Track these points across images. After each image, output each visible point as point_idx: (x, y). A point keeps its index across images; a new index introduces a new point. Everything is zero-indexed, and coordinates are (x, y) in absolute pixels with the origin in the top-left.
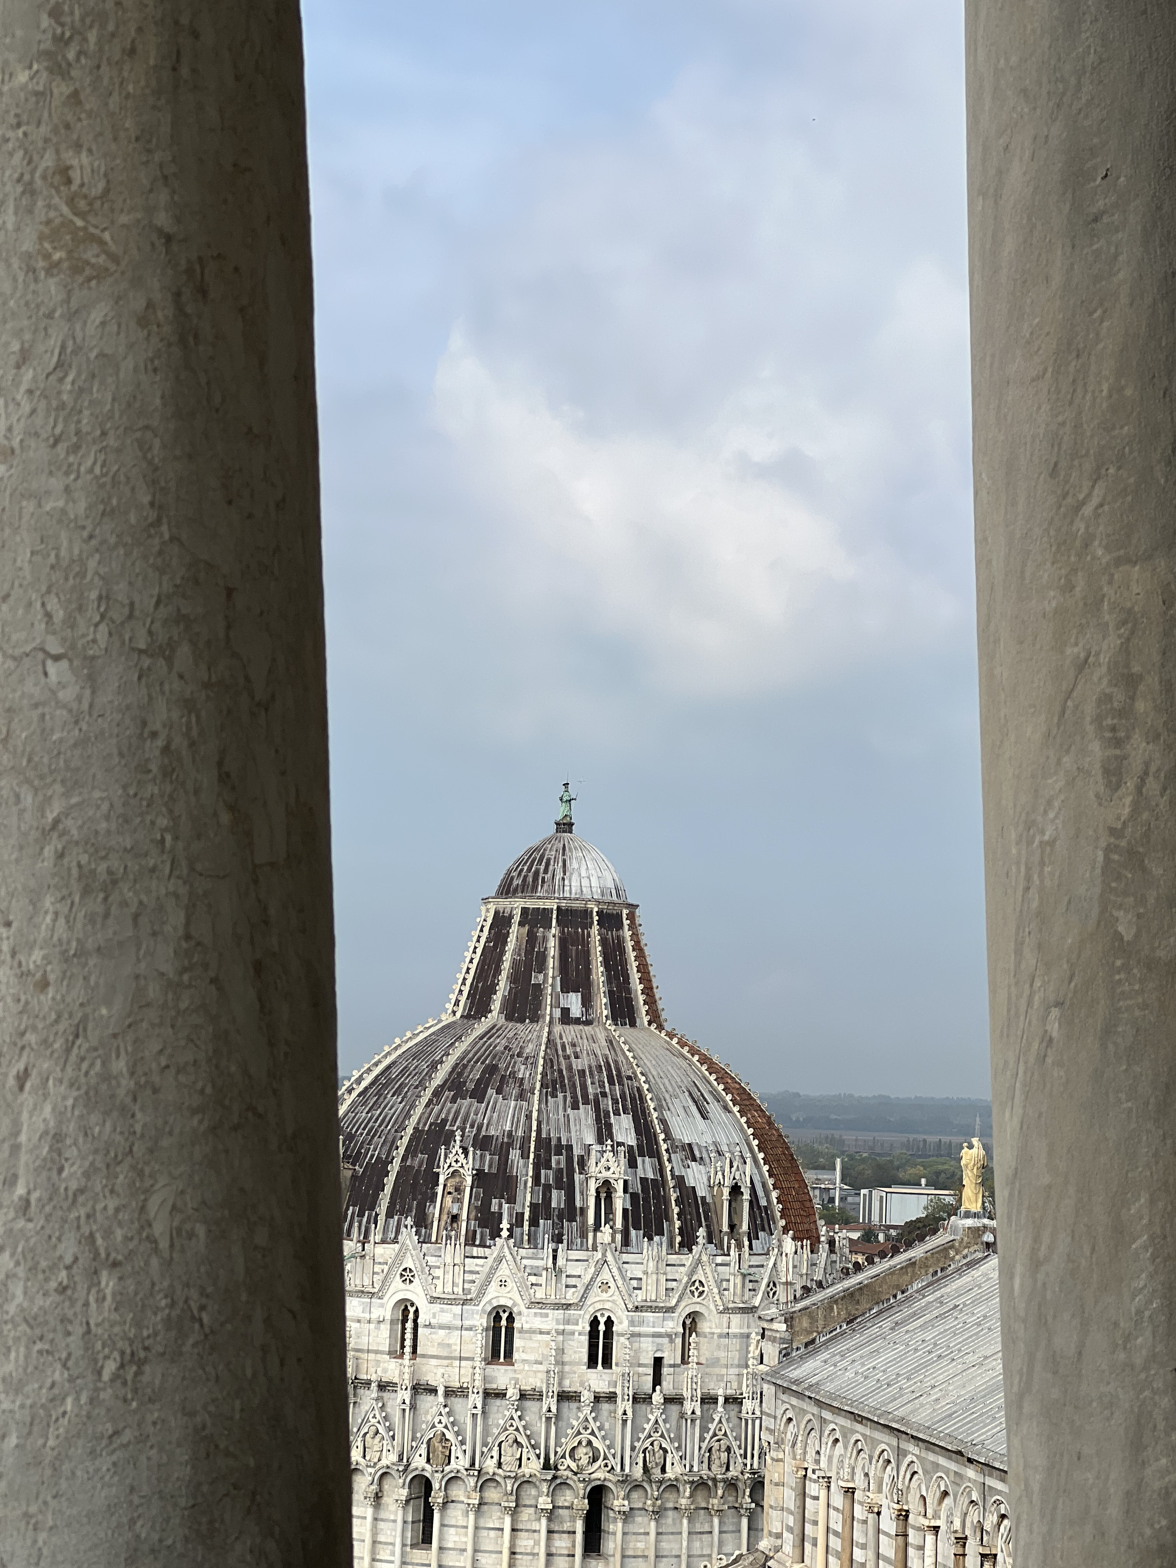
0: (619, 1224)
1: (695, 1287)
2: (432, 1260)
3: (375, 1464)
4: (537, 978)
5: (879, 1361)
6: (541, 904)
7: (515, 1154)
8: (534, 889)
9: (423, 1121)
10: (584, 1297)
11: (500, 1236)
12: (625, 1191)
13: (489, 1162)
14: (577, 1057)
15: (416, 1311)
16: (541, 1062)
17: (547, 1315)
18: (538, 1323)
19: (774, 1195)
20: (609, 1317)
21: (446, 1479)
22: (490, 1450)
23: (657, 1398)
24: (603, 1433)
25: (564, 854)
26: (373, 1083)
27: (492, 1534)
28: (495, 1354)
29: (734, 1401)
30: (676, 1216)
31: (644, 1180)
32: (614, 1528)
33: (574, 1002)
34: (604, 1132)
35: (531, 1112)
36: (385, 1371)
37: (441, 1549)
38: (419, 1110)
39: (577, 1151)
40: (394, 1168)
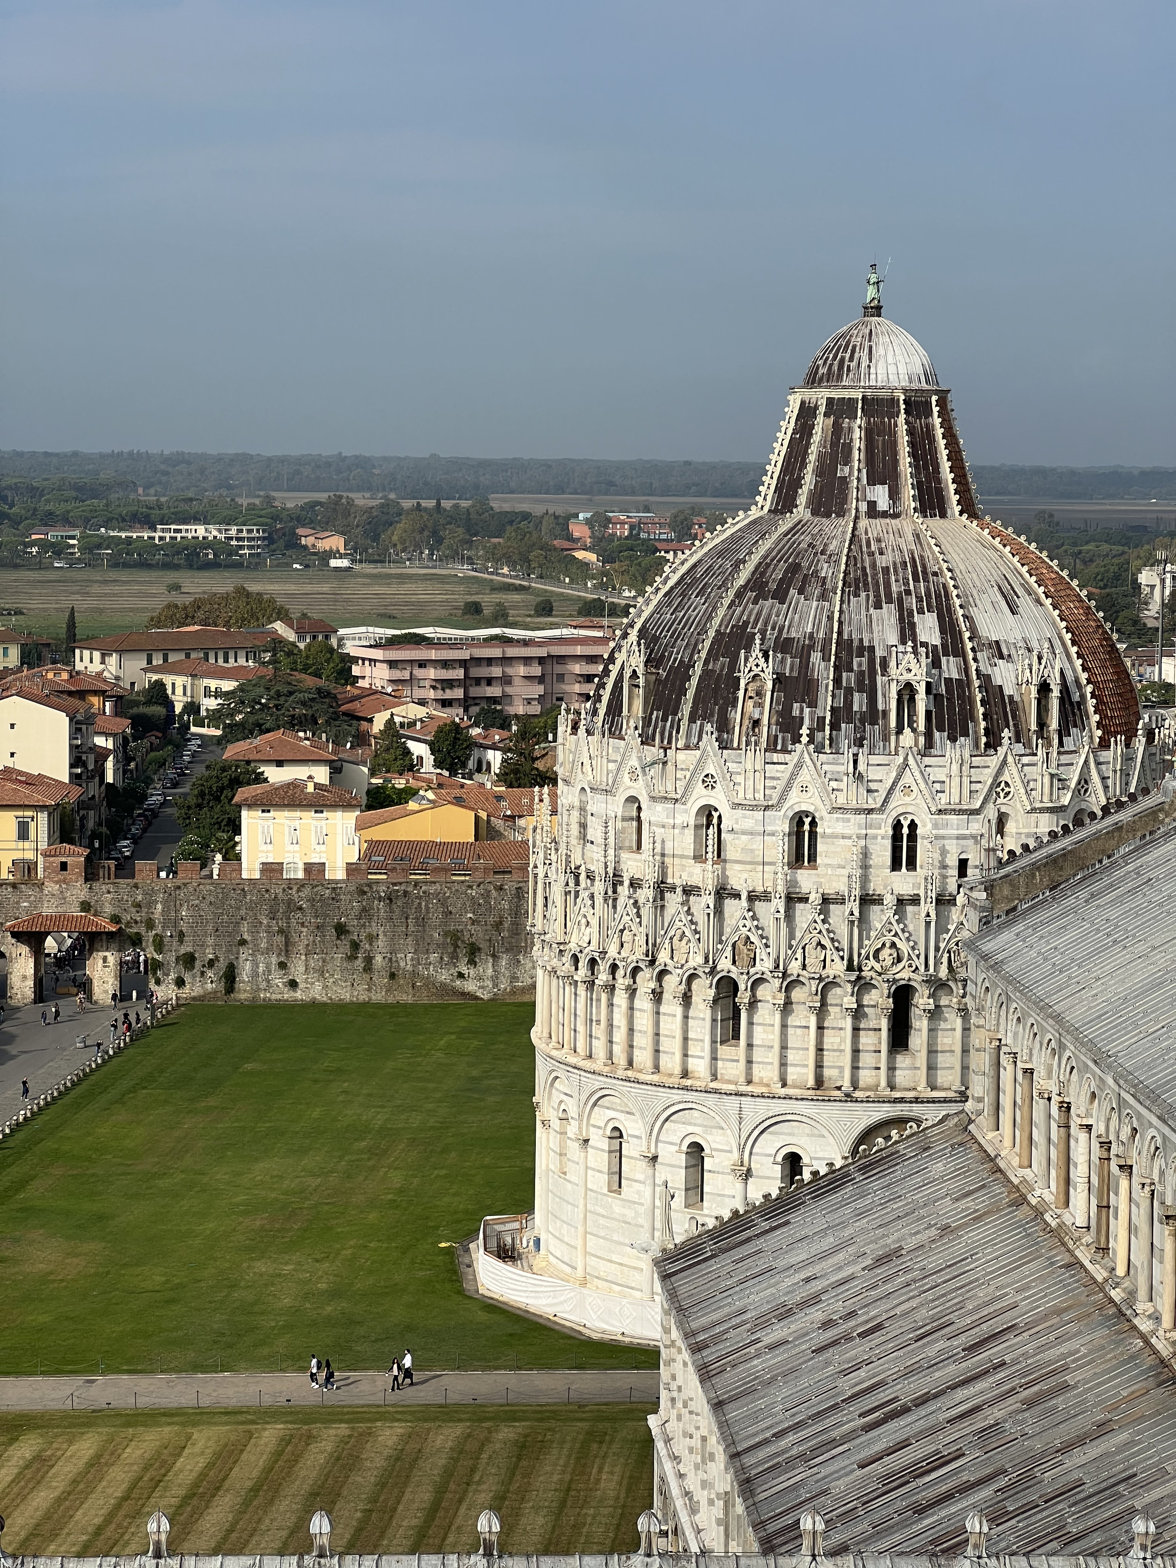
0: (921, 726)
1: (1001, 789)
2: (733, 767)
3: (682, 966)
4: (843, 471)
6: (847, 394)
7: (816, 657)
8: (840, 377)
9: (725, 623)
10: (886, 801)
11: (800, 742)
12: (928, 691)
13: (789, 666)
14: (881, 553)
15: (720, 817)
16: (844, 559)
17: (849, 820)
18: (842, 827)
19: (1088, 689)
20: (912, 821)
21: (752, 980)
22: (794, 953)
23: (962, 899)
24: (907, 935)
25: (870, 341)
26: (678, 583)
27: (799, 1031)
28: (797, 860)
30: (981, 717)
31: (948, 681)
32: (920, 1025)
33: (880, 495)
34: (907, 631)
35: (833, 612)
36: (691, 875)
37: (750, 1046)
38: (721, 612)
39: (879, 653)
40: (697, 671)
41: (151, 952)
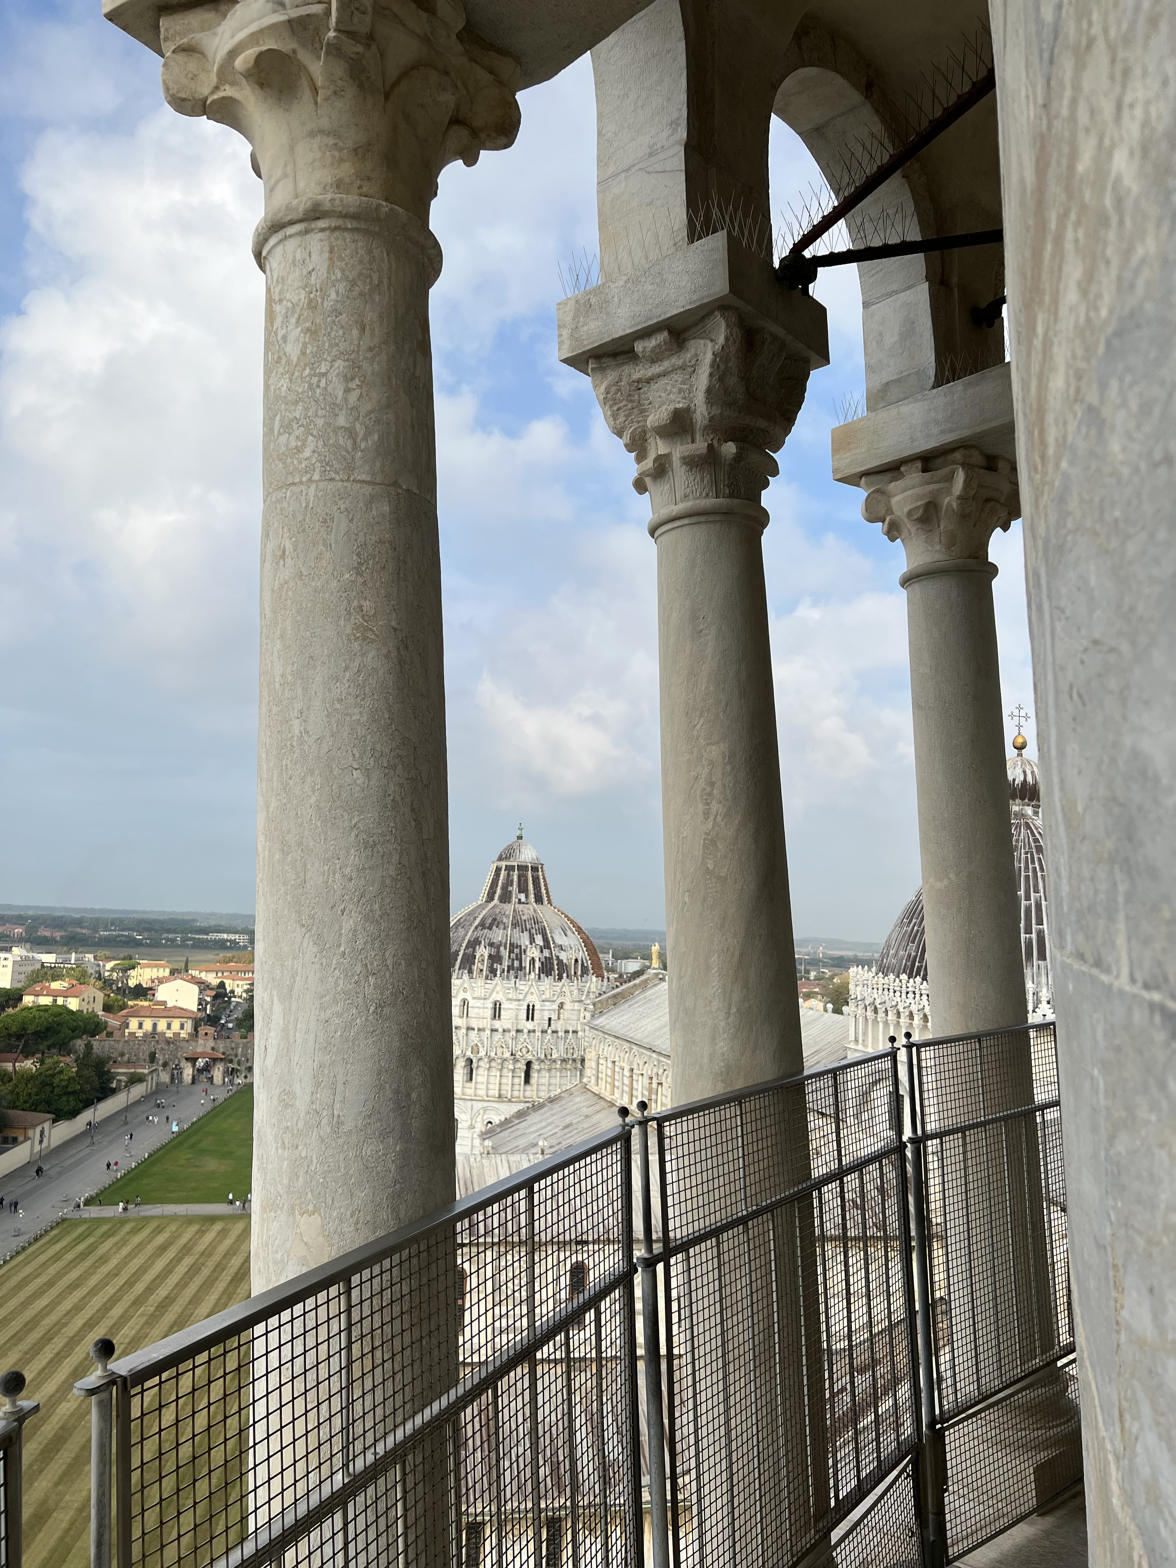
0: (537, 972)
1: (562, 994)
2: (473, 985)
4: (510, 889)
5: (624, 1018)
6: (512, 864)
7: (502, 948)
8: (509, 859)
9: (471, 937)
10: (525, 997)
11: (497, 976)
12: (539, 961)
13: (493, 951)
14: (523, 915)
15: (468, 1002)
16: (511, 917)
17: (512, 1003)
18: (510, 1006)
19: (589, 962)
20: (533, 1004)
21: (478, 1059)
22: (493, 1049)
23: (549, 1031)
24: (531, 1043)
25: (519, 847)
27: (493, 1077)
28: (495, 1016)
29: (575, 1032)
30: (556, 970)
31: (546, 957)
32: (534, 1075)
33: (522, 897)
34: (532, 940)
35: (508, 934)
36: (457, 1022)
37: (476, 1083)
38: (470, 934)
39: (523, 947)
40: (461, 953)
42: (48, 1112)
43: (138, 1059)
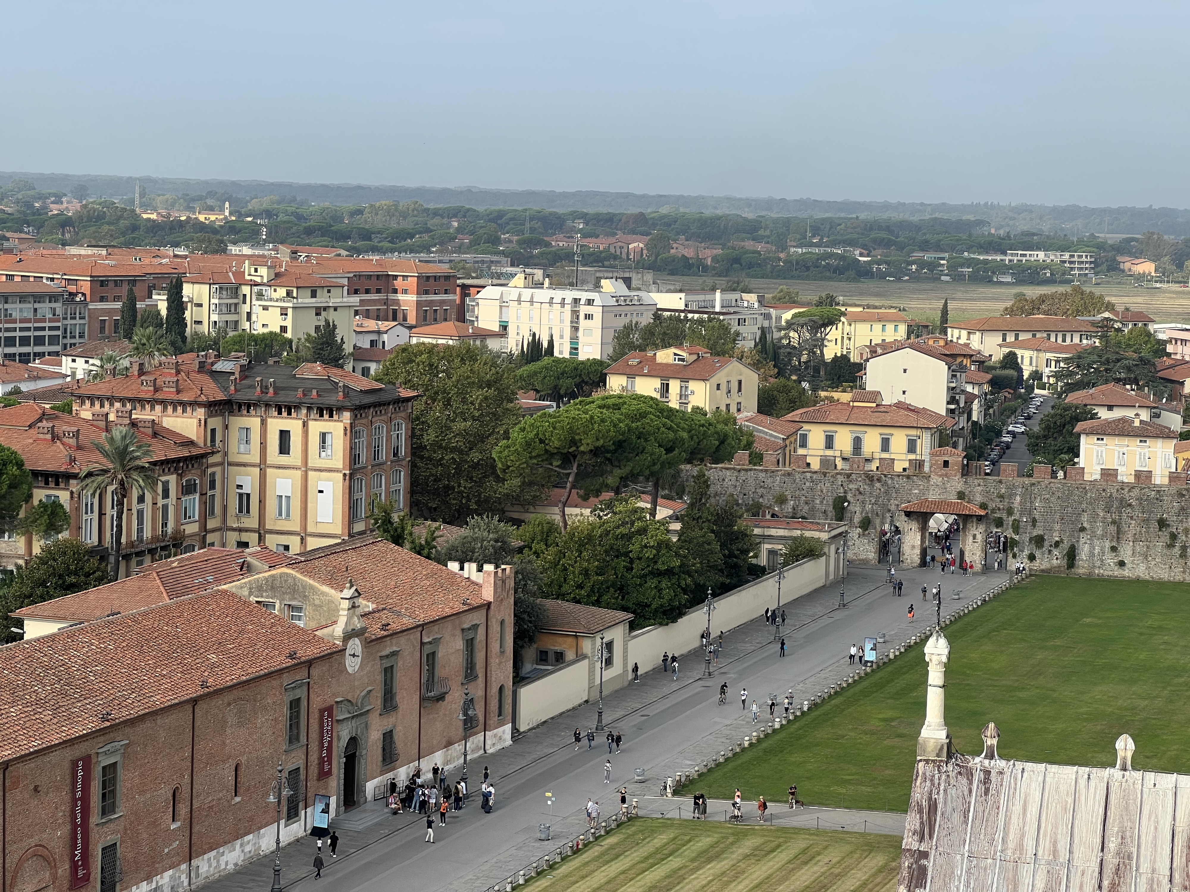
41: (1009, 533)
42: (624, 609)
43: (812, 509)
